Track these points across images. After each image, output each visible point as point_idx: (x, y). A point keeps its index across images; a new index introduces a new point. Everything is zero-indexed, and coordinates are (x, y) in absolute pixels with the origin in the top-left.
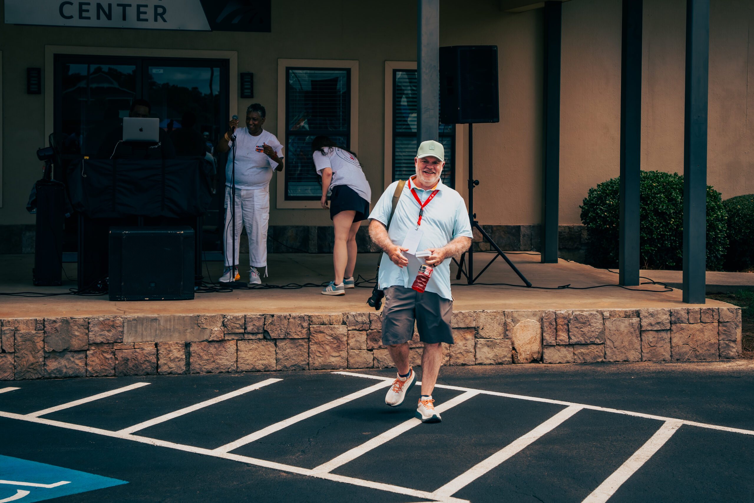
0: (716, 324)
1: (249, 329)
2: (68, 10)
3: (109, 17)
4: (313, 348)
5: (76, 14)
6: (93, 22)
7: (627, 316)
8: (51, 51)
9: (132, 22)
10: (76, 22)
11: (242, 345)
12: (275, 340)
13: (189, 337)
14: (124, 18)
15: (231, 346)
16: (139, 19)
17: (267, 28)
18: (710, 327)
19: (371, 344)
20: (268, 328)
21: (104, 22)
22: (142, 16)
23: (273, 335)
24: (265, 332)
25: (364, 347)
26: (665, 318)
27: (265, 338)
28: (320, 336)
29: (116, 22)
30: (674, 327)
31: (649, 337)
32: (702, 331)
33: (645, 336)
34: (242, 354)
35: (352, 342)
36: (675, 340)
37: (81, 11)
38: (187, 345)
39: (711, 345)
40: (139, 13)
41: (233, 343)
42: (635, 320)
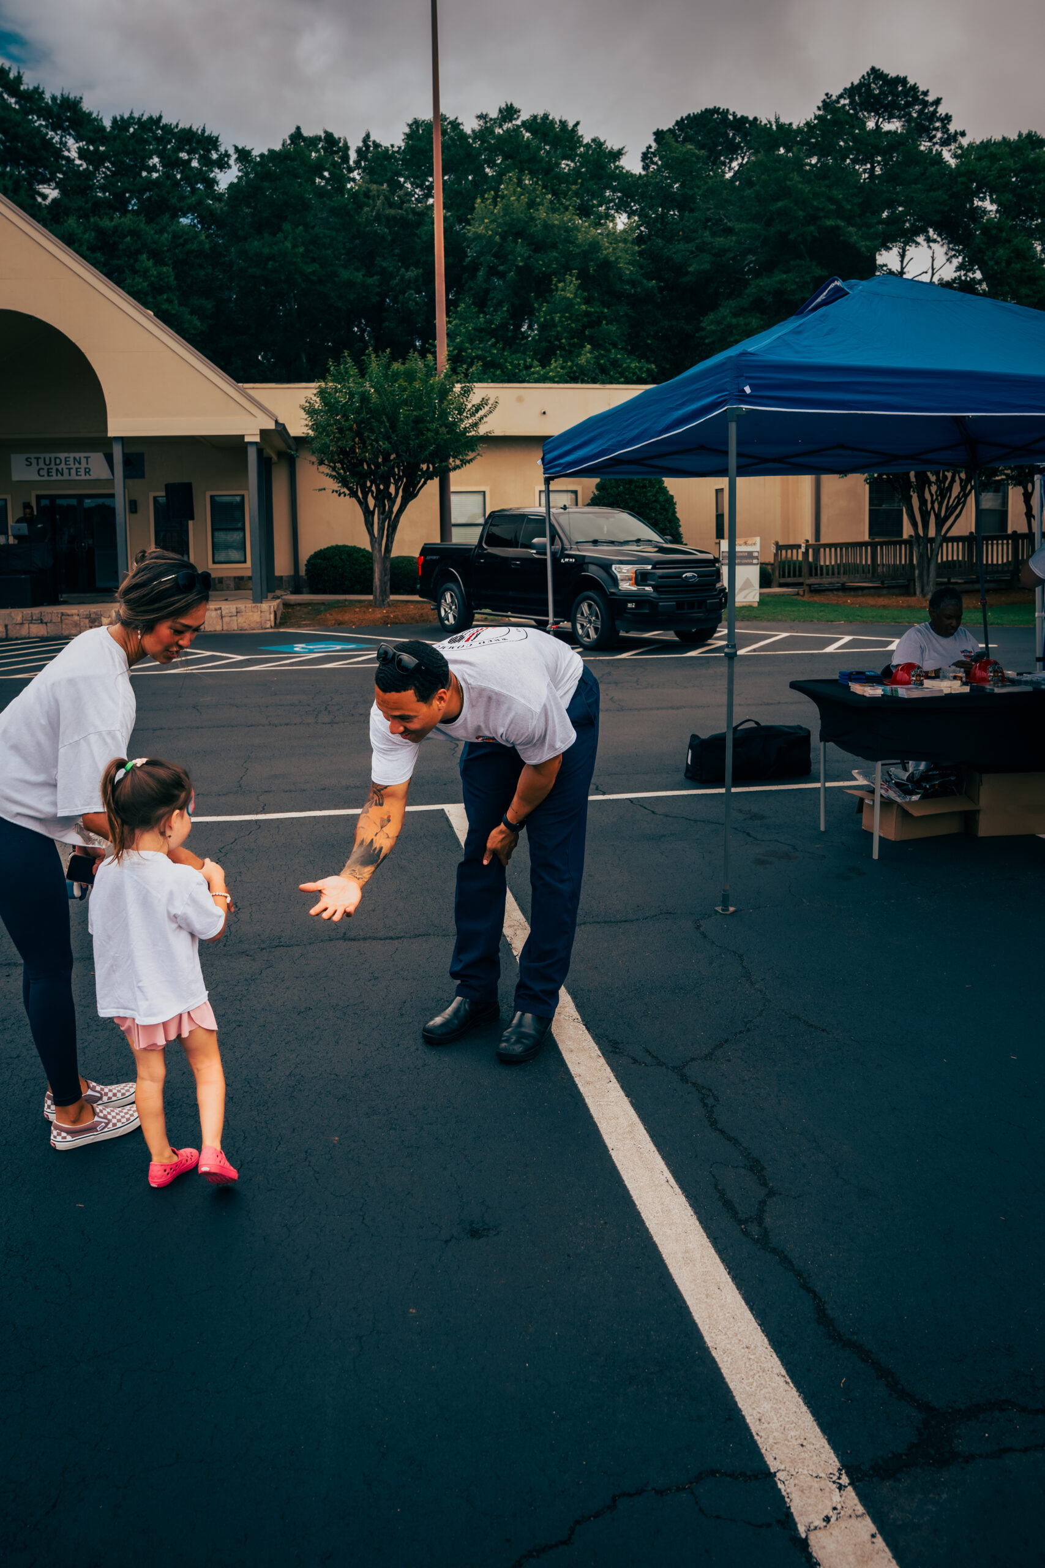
0: (259, 613)
1: (34, 618)
2: (42, 472)
3: (62, 475)
4: (64, 626)
5: (46, 475)
6: (54, 478)
7: (216, 610)
8: (34, 493)
9: (74, 477)
10: (46, 478)
11: (31, 625)
12: (46, 623)
13: (7, 622)
14: (70, 475)
15: (26, 626)
16: (77, 475)
17: (142, 476)
18: (256, 614)
19: (91, 625)
20: (42, 617)
21: (60, 477)
22: (79, 473)
23: (45, 621)
24: (41, 620)
25: (88, 626)
26: (234, 610)
27: (42, 622)
28: (67, 621)
29: (66, 477)
30: (238, 614)
31: (226, 619)
32: (253, 616)
33: (224, 619)
34: (31, 630)
35: (82, 624)
36: (239, 621)
37: (48, 472)
38: (6, 626)
39: (257, 623)
40: (77, 472)
41: (27, 625)
42: (219, 612)
